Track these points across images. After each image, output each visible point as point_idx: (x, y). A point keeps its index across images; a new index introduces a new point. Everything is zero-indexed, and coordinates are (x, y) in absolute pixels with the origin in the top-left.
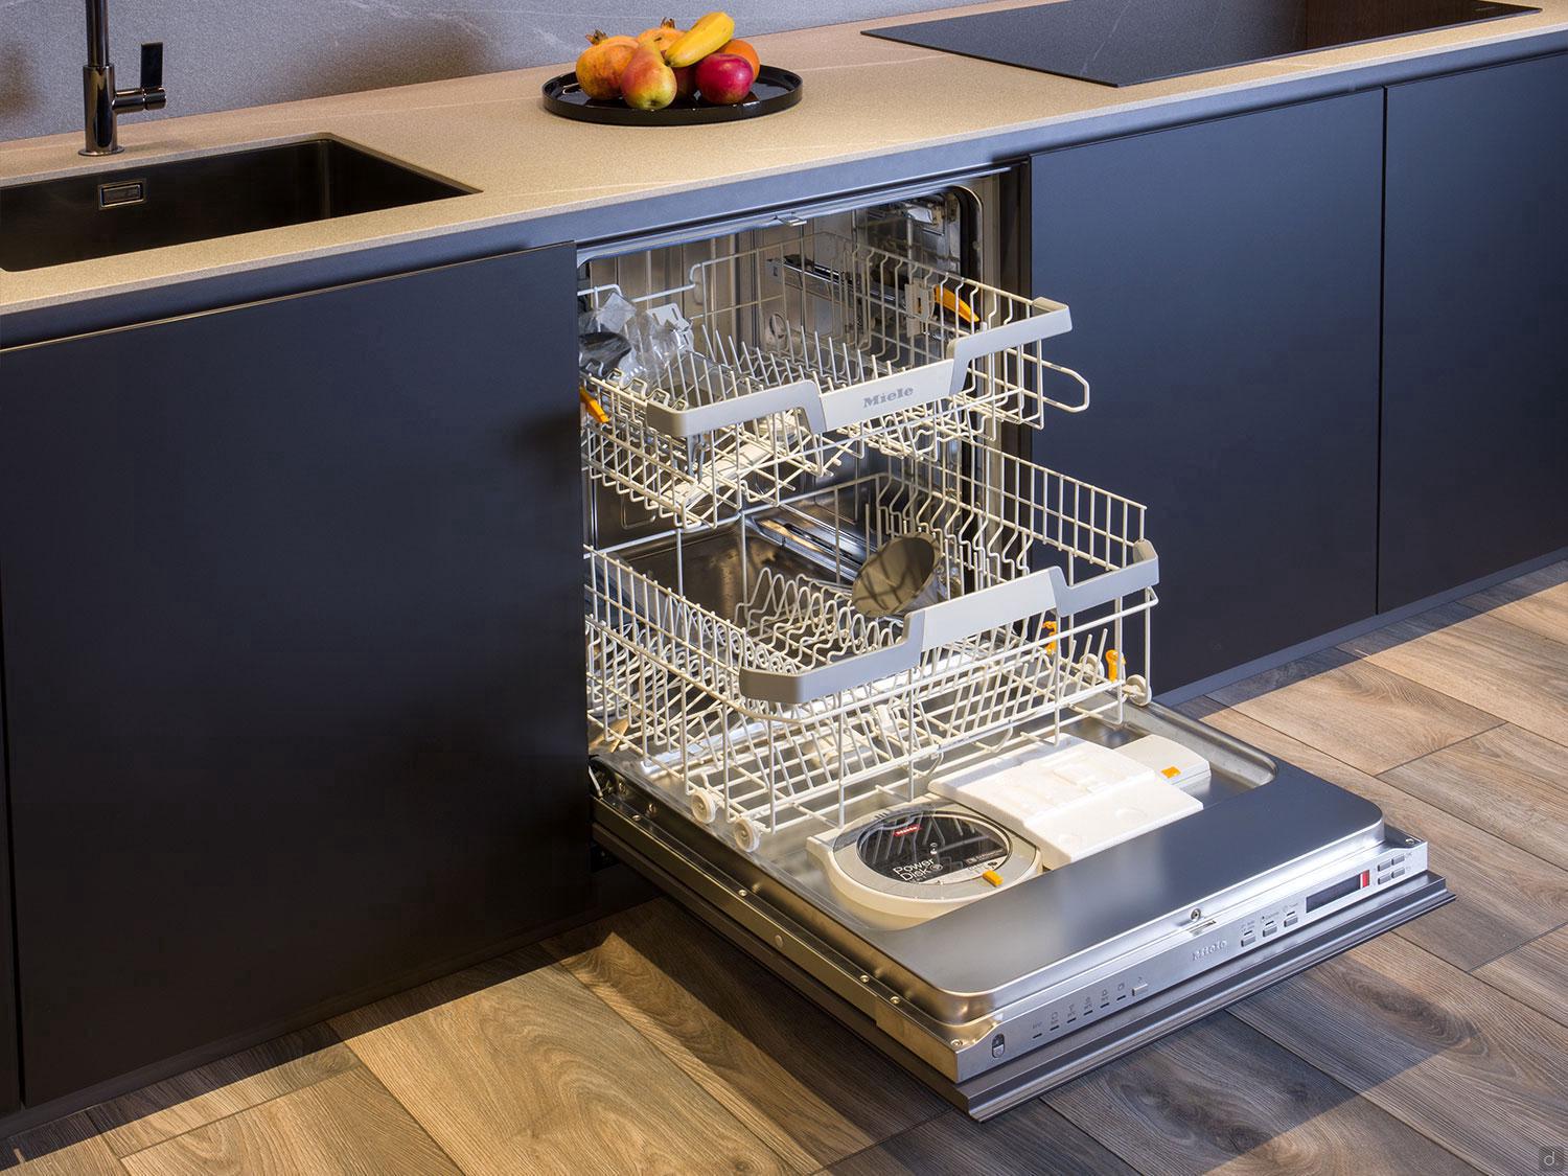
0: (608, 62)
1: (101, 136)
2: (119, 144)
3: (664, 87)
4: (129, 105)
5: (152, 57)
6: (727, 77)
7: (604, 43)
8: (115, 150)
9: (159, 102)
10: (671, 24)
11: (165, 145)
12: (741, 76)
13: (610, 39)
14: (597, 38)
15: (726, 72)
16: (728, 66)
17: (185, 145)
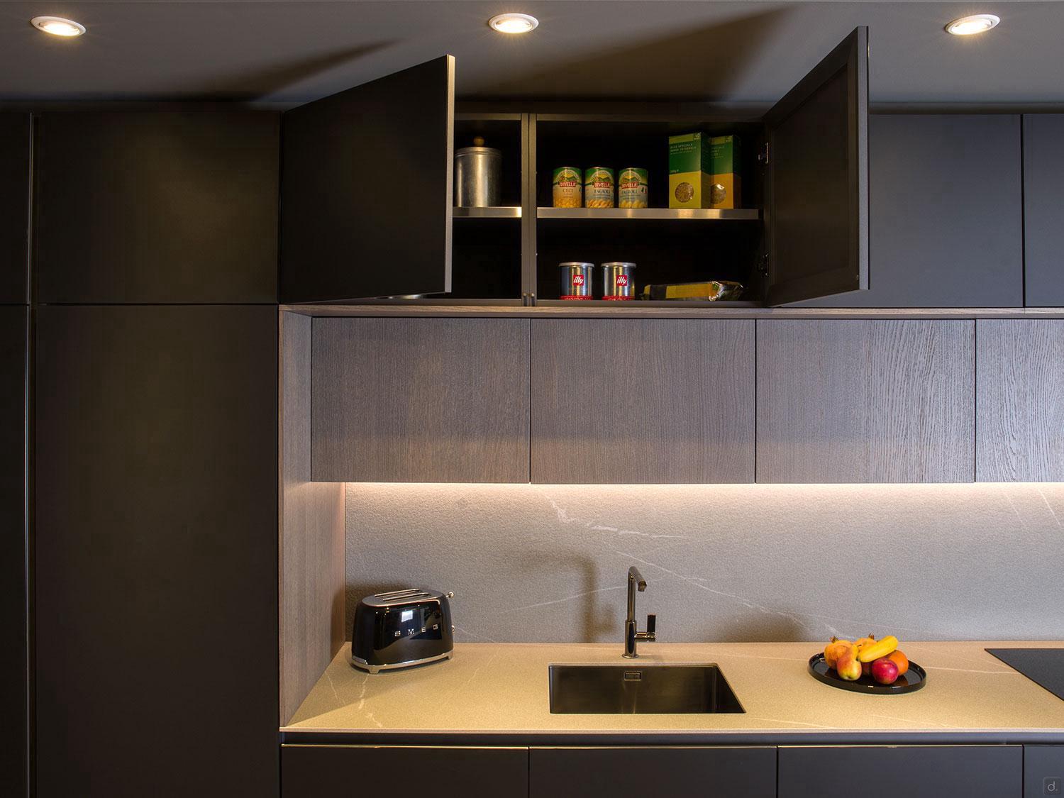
0: (835, 653)
1: (630, 649)
2: (637, 653)
3: (854, 671)
4: (642, 639)
5: (651, 620)
6: (884, 671)
7: (836, 642)
8: (635, 656)
9: (653, 640)
10: (872, 637)
11: (653, 657)
12: (891, 671)
13: (840, 641)
14: (834, 640)
15: (882, 669)
16: (886, 666)
17: (660, 658)
